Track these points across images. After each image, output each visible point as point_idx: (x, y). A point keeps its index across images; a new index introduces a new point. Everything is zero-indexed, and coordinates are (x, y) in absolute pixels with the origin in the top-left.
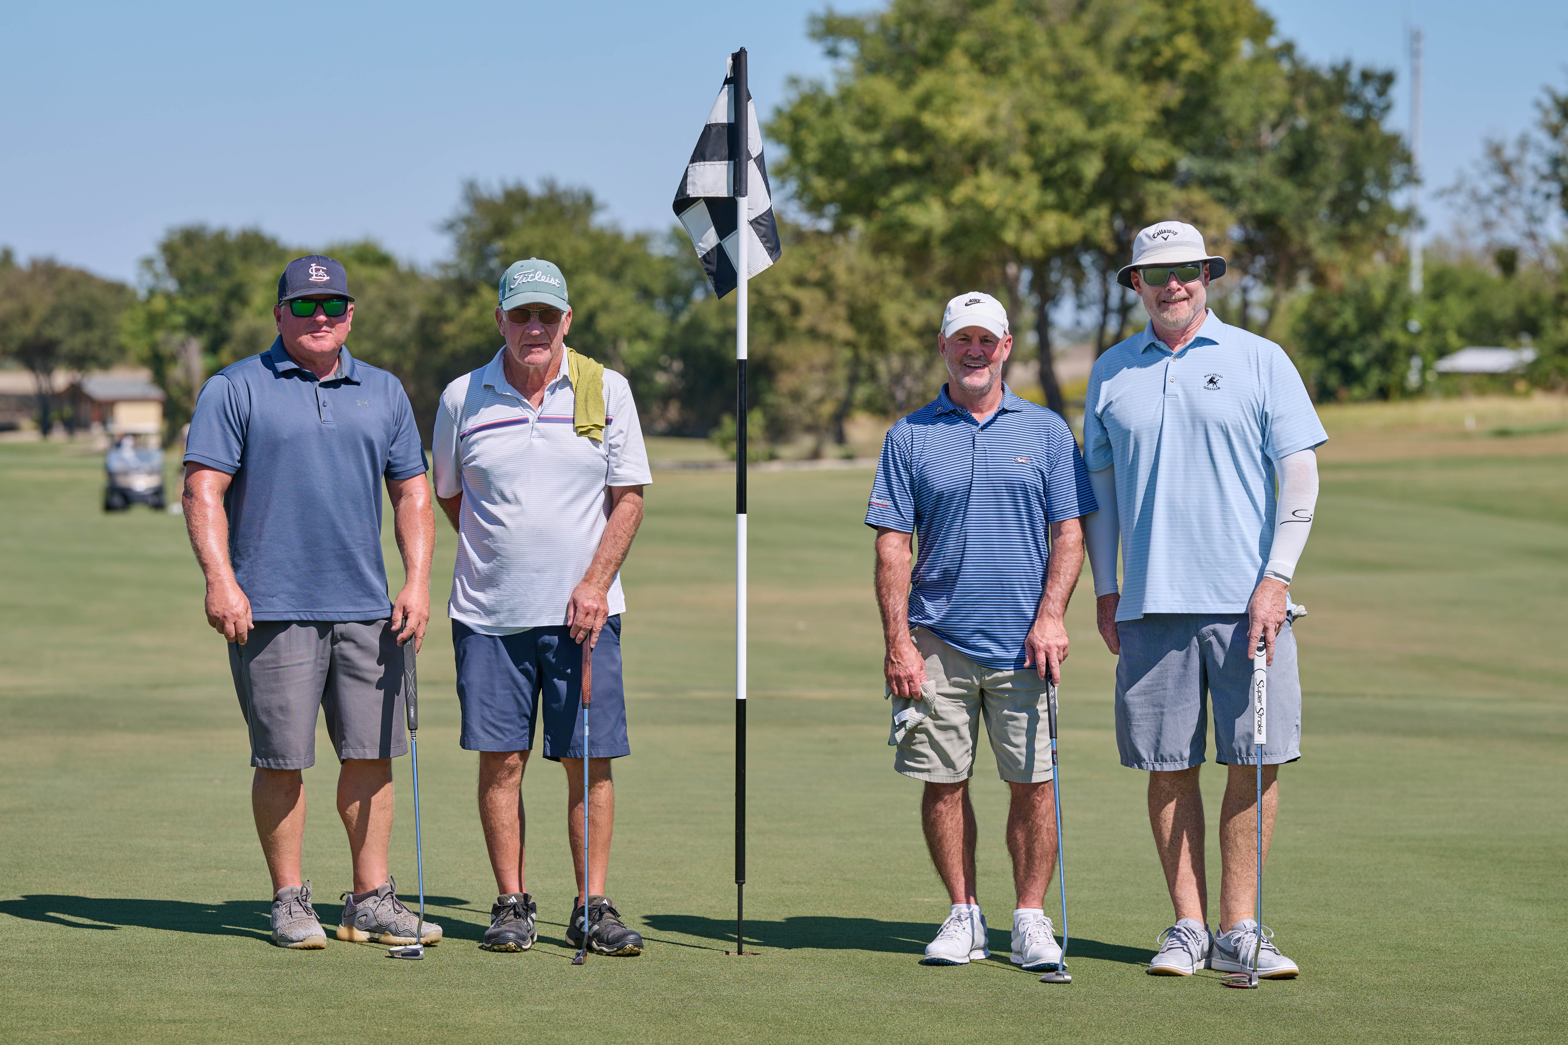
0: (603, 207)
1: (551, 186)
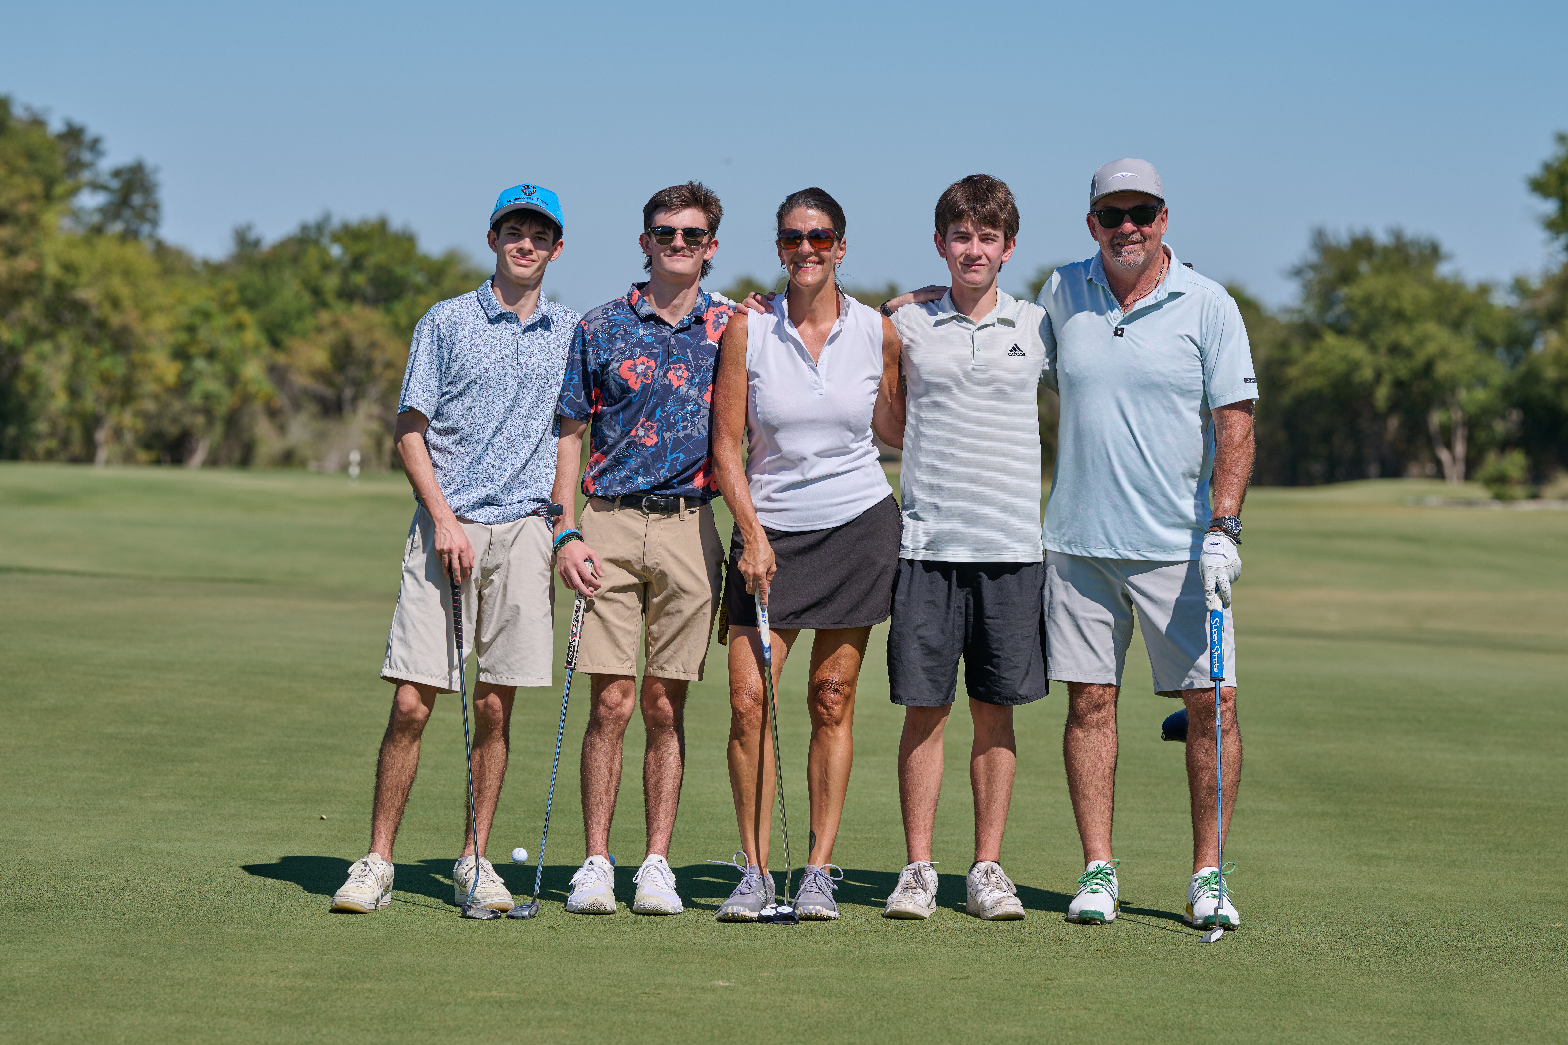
0: (1449, 257)
1: (1398, 236)
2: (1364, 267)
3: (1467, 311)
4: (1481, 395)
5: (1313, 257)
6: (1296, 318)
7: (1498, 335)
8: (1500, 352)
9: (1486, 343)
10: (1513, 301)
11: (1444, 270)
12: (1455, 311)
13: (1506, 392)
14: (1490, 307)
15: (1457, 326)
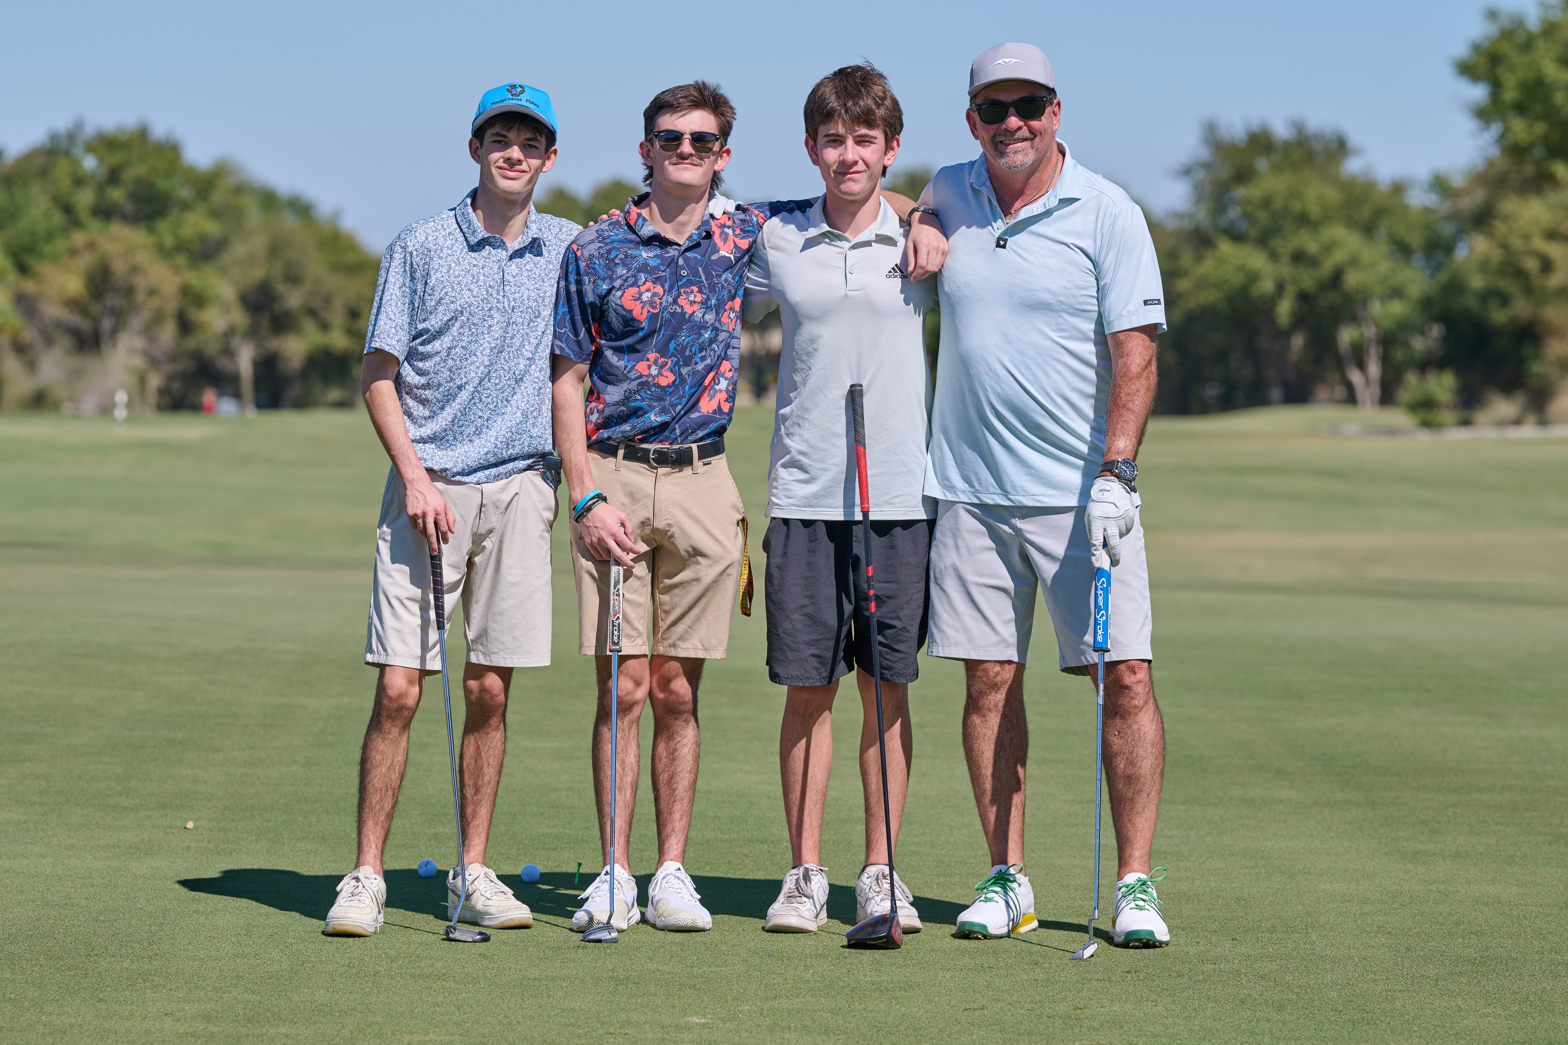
0: (1357, 152)
1: (1299, 128)
2: (1262, 164)
3: (1379, 213)
4: (1397, 308)
5: (1204, 154)
6: (1187, 225)
7: (1415, 240)
8: (1418, 259)
9: (1402, 250)
10: (1430, 200)
11: (1353, 166)
12: (1366, 213)
13: (1426, 303)
14: (1406, 208)
15: (1368, 229)
